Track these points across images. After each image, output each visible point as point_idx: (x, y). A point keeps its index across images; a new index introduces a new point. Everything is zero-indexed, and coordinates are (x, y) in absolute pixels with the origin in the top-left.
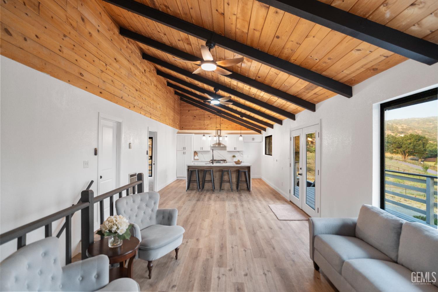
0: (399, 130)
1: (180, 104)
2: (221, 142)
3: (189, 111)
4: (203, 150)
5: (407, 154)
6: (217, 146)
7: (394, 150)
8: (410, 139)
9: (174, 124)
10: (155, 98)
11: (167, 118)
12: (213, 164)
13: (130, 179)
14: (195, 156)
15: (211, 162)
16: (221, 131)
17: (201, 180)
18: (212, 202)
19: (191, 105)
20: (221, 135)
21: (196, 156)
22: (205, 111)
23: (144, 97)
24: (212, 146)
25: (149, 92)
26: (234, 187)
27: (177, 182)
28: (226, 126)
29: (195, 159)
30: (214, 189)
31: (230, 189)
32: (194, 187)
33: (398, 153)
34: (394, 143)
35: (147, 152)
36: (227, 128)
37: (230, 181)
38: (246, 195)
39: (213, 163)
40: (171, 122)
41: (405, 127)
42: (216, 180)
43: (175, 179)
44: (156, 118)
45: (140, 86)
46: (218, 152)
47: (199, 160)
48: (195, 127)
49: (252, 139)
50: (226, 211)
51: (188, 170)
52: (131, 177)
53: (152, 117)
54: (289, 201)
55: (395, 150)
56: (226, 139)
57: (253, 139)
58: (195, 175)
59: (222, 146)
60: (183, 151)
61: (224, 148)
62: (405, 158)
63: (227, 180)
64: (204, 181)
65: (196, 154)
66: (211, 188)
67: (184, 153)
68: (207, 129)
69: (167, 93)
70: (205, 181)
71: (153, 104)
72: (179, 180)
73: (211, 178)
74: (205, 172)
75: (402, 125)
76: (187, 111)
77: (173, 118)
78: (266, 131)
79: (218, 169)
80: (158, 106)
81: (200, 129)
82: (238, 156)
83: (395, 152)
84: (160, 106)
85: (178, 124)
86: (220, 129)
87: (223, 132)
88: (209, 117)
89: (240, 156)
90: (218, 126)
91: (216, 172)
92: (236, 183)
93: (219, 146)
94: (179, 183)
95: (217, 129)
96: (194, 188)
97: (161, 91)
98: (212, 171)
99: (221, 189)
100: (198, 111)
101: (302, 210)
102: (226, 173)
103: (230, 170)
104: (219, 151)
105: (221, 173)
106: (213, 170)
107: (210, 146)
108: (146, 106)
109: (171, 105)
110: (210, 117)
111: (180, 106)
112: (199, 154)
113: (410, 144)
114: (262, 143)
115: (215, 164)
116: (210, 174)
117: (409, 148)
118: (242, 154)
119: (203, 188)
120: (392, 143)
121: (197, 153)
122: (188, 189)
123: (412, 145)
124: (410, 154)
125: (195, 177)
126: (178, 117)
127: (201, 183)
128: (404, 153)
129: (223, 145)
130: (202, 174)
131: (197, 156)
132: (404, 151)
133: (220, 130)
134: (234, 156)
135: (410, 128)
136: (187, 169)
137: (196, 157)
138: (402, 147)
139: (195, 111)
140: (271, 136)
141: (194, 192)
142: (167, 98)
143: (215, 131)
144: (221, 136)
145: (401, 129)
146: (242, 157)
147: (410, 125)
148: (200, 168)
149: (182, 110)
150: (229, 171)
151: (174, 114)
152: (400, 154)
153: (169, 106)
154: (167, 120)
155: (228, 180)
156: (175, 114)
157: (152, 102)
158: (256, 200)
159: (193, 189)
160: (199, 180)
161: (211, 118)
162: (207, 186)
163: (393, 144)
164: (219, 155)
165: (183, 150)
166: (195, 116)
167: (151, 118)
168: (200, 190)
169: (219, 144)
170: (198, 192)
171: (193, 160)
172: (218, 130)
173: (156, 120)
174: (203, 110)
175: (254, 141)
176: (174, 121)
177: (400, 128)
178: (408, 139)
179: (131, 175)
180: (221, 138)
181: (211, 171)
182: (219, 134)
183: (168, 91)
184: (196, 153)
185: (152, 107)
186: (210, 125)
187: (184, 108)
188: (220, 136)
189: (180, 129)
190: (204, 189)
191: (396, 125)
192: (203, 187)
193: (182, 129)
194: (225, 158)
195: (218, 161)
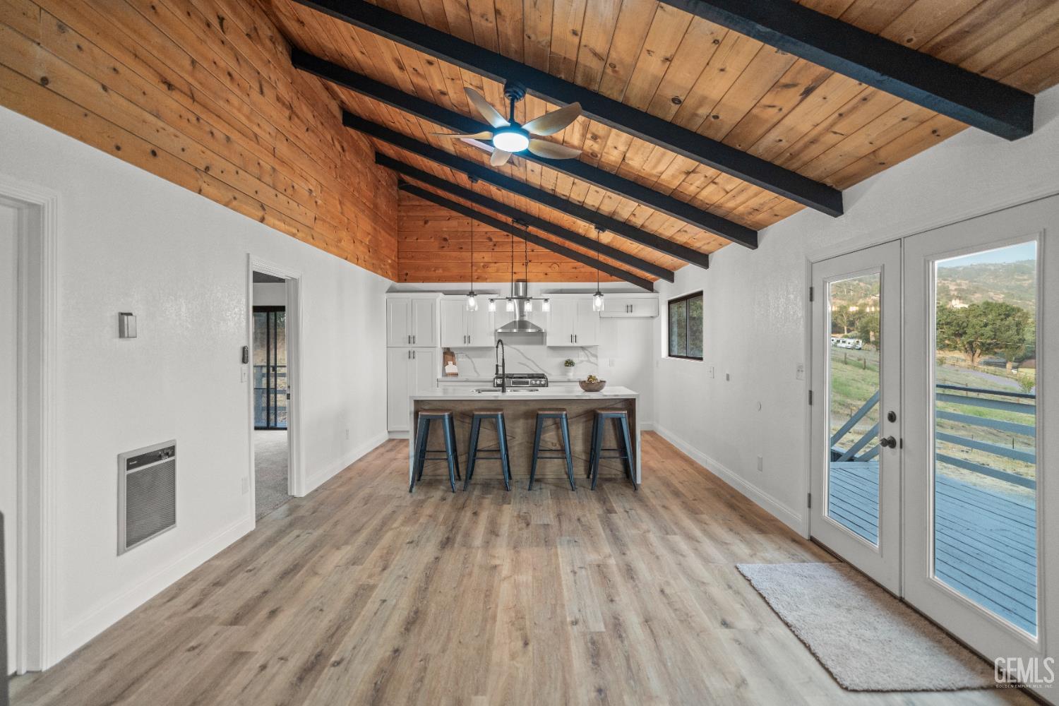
0: (952, 293)
1: (399, 203)
2: (526, 318)
3: (426, 222)
4: (470, 345)
5: (978, 351)
6: (515, 331)
7: (947, 342)
8: (985, 314)
9: (374, 262)
10: (283, 149)
11: (344, 234)
12: (504, 391)
13: (128, 476)
14: (445, 363)
15: (498, 386)
16: (529, 284)
17: (461, 448)
18: (502, 554)
19: (432, 203)
20: (528, 296)
21: (450, 363)
22: (476, 222)
23: (221, 129)
24: (500, 331)
25: (248, 118)
26: (579, 471)
27: (388, 451)
28: (543, 268)
29: (445, 374)
30: (510, 477)
31: (565, 476)
32: (439, 472)
33: (955, 348)
34: (947, 324)
35: (245, 351)
36: (546, 277)
37: (563, 450)
38: (628, 506)
39: (503, 387)
40: (361, 250)
41: (964, 287)
42: (516, 449)
43: (383, 437)
44: (289, 225)
45: (192, 74)
46: (518, 350)
47: (459, 378)
48: (446, 274)
49: (625, 308)
50: (569, 619)
51: (416, 414)
52: (129, 467)
53: (268, 218)
54: (806, 537)
55: (949, 340)
56: (546, 307)
57: (630, 308)
58: (441, 432)
59: (530, 330)
60: (407, 350)
61: (540, 336)
62: (972, 361)
63: (554, 448)
64: (474, 453)
65: (449, 357)
66: (501, 477)
67: (412, 355)
68: (485, 280)
69: (344, 150)
70: (476, 450)
71: (274, 169)
72: (393, 443)
73: (498, 438)
74: (476, 423)
75: (958, 281)
76: (421, 223)
77: (370, 241)
78: (672, 281)
79: (523, 408)
80: (302, 187)
81: (462, 278)
82: (582, 361)
83: (948, 345)
84: (311, 187)
85: (390, 261)
86: (524, 277)
87: (535, 288)
88: (490, 239)
89: (589, 361)
90: (519, 268)
91: (516, 418)
92: (583, 457)
93: (521, 329)
94: (392, 455)
95: (515, 277)
96: (439, 478)
97: (316, 134)
98: (500, 416)
99: (534, 479)
100: (454, 223)
101: (901, 600)
102: (549, 422)
103: (566, 415)
104: (522, 348)
105: (532, 422)
106: (505, 412)
107: (493, 330)
108: (234, 169)
109: (358, 192)
110: (494, 240)
111: (399, 205)
112: (460, 359)
113: (986, 325)
114: (655, 320)
115: (510, 394)
116: (496, 428)
117: (983, 335)
118: (596, 356)
119: (470, 478)
120: (943, 324)
121: (452, 355)
122: (419, 480)
123: (989, 327)
124: (987, 349)
125: (441, 438)
126: (388, 241)
127: (462, 459)
128: (971, 348)
129: (534, 326)
130: (467, 426)
131: (454, 364)
132: (970, 343)
133: (525, 281)
134: (569, 363)
135: (977, 288)
136: (413, 409)
137: (451, 368)
138: (965, 333)
139: (444, 223)
140: (699, 294)
141: (437, 494)
142: (342, 167)
143: (509, 284)
144: (528, 299)
145: (956, 290)
146: (597, 365)
147: (975, 282)
148: (460, 408)
149: (405, 218)
150: (561, 418)
151: (375, 229)
152: (960, 350)
153: (353, 195)
154: (343, 243)
155: (558, 447)
156: (378, 228)
157: (267, 162)
158: (675, 534)
159: (433, 483)
160: (455, 450)
161: (495, 245)
162: (486, 469)
163: (945, 327)
164: (520, 358)
165: (408, 345)
166: (445, 240)
167: (262, 220)
168: (458, 485)
169: (523, 325)
170: (452, 495)
171: (440, 376)
172: (518, 281)
173: (294, 235)
174: (469, 220)
175: (630, 314)
176: (374, 249)
177: (953, 289)
178: (981, 315)
179: (129, 460)
180: (528, 307)
181: (496, 417)
182: (521, 294)
183: (345, 145)
184: (448, 354)
185: (267, 179)
186: (493, 265)
187: (410, 214)
188: (523, 299)
189: (399, 281)
190: (472, 482)
191: (943, 282)
192: (472, 474)
193: (405, 281)
194: (542, 370)
195: (520, 380)
